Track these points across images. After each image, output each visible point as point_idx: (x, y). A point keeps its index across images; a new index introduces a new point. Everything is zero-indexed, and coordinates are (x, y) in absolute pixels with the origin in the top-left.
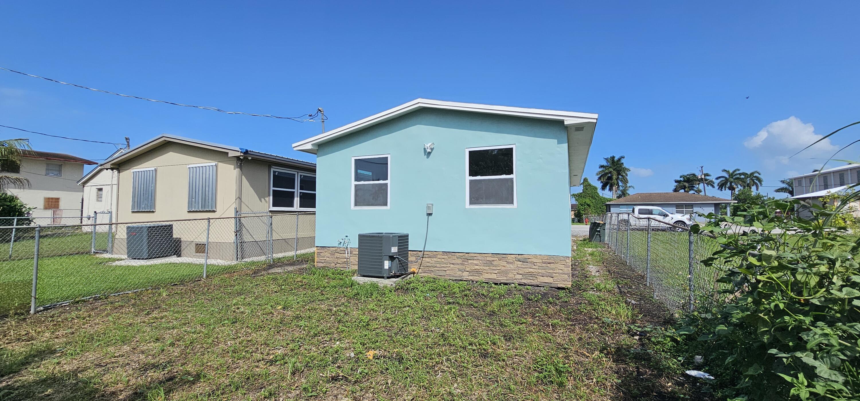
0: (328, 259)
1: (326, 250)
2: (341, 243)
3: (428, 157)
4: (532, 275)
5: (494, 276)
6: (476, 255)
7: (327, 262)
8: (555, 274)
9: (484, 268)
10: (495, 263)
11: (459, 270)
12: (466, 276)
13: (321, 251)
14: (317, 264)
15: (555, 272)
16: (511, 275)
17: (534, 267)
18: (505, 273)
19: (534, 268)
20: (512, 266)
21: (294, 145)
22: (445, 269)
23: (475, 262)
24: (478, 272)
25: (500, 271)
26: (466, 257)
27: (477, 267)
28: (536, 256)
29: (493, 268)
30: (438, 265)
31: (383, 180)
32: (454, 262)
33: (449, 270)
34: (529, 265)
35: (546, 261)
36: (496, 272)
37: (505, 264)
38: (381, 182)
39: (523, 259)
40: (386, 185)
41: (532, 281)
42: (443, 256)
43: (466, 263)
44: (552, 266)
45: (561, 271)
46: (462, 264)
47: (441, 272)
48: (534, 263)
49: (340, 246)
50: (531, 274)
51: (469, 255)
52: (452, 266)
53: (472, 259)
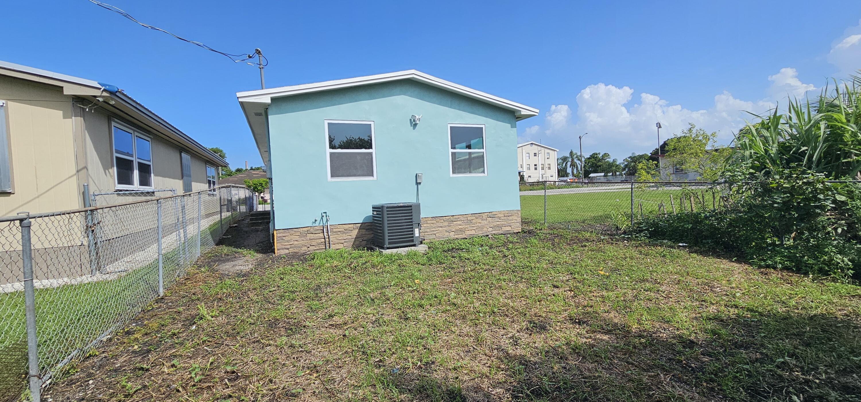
0: (296, 243)
1: (293, 232)
2: (316, 221)
3: (414, 129)
4: (500, 227)
5: (473, 232)
6: (459, 217)
7: (295, 247)
8: (512, 224)
9: (466, 226)
10: (474, 221)
11: (446, 231)
12: (452, 235)
13: (284, 235)
14: (278, 251)
15: (512, 222)
16: (485, 229)
17: (500, 220)
18: (482, 228)
19: (500, 222)
20: (486, 222)
21: (239, 94)
22: (435, 233)
23: (458, 223)
24: (462, 231)
25: (477, 227)
26: (451, 219)
27: (460, 227)
28: (500, 212)
29: (473, 226)
30: (428, 230)
31: (366, 148)
32: (441, 225)
33: (438, 233)
34: (497, 220)
35: (507, 215)
36: (475, 228)
37: (480, 221)
38: (363, 151)
39: (492, 215)
40: (371, 154)
41: (498, 231)
42: (432, 222)
43: (451, 225)
44: (510, 218)
45: (515, 221)
46: (449, 226)
47: (431, 236)
48: (499, 218)
49: (314, 225)
50: (498, 226)
51: (454, 217)
52: (440, 229)
53: (456, 220)
